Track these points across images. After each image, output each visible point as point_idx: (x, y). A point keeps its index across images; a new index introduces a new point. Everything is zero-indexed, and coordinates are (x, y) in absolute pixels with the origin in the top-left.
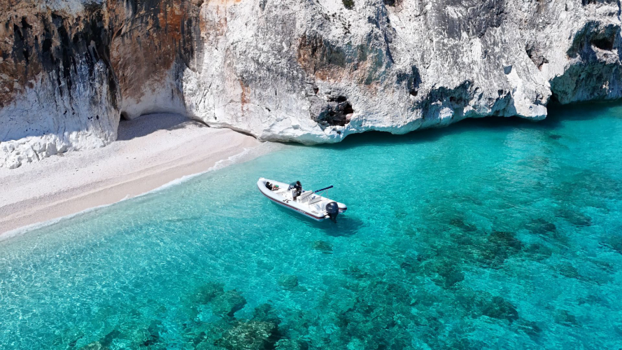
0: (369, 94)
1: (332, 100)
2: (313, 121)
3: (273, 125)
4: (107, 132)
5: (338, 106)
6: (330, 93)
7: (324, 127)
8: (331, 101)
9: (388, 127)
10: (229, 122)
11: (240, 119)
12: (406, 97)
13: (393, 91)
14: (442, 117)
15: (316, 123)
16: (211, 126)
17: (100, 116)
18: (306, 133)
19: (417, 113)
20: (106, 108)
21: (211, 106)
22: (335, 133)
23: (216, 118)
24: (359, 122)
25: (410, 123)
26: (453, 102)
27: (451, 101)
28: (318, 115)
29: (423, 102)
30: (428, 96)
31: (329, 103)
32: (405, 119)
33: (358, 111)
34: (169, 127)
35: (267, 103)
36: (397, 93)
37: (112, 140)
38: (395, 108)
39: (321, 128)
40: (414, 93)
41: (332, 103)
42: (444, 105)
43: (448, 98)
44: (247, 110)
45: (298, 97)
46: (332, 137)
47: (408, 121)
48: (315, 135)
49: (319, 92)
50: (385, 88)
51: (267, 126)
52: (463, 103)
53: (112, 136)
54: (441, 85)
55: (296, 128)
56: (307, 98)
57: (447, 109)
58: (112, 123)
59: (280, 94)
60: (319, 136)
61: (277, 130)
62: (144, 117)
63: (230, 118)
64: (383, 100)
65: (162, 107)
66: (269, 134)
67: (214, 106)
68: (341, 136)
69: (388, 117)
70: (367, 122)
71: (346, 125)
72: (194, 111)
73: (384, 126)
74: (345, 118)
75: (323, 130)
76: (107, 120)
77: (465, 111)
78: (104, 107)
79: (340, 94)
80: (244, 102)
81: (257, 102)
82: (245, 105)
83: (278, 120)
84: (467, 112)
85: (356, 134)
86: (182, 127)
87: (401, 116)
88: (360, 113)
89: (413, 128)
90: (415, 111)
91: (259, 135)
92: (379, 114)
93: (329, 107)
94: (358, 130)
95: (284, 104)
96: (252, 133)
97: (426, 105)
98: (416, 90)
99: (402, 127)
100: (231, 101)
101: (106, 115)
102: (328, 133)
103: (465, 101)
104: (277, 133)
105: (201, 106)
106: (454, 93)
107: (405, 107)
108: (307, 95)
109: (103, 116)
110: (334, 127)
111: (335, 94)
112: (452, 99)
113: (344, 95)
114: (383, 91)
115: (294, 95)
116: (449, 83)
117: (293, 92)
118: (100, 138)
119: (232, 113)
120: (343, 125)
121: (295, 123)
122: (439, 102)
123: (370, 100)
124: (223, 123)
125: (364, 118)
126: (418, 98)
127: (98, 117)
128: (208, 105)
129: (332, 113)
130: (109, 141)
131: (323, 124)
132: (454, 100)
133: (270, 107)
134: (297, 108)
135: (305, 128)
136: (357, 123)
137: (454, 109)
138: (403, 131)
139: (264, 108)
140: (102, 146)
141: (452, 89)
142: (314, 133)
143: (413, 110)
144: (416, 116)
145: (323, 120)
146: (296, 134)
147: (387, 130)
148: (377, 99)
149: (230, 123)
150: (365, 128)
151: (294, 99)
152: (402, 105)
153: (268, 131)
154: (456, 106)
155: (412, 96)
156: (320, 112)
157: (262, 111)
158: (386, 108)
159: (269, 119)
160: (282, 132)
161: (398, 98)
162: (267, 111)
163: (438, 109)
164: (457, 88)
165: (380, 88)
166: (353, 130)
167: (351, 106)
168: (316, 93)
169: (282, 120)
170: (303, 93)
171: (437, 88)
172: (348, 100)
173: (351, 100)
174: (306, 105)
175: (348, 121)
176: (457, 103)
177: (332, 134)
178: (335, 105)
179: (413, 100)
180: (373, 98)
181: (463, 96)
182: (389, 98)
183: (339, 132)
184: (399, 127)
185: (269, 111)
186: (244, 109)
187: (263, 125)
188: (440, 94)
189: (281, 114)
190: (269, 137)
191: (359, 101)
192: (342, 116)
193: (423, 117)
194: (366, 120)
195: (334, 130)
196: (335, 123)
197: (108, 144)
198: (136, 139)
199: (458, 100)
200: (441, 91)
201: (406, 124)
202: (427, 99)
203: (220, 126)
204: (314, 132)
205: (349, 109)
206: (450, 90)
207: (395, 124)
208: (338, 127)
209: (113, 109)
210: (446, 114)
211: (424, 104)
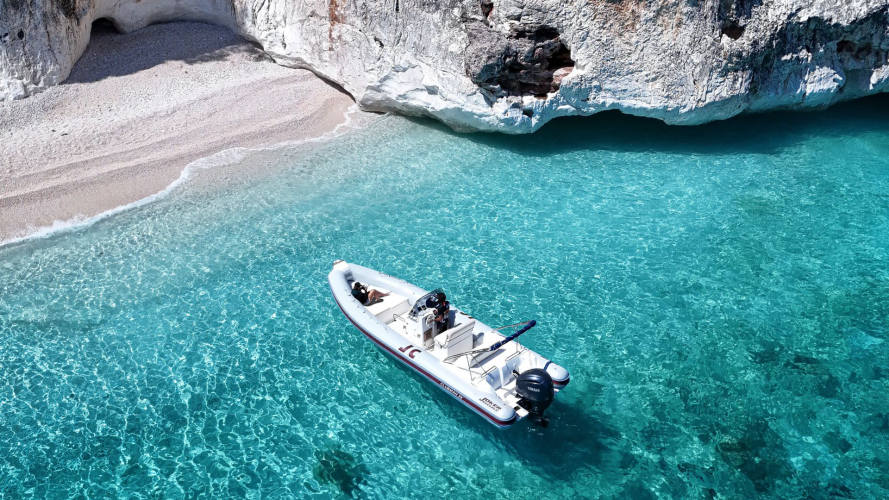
0: (617, 26)
1: (520, 34)
2: (468, 81)
3: (386, 78)
4: (39, 67)
5: (533, 50)
6: (518, 18)
7: (492, 99)
8: (517, 37)
9: (655, 110)
10: (307, 59)
11: (326, 56)
12: (710, 39)
13: (679, 25)
14: (808, 91)
15: (476, 87)
16: (278, 60)
17: (26, 31)
18: (451, 106)
19: (735, 80)
20: (44, 15)
21: (279, 18)
22: (518, 115)
23: (285, 45)
24: (581, 92)
25: (714, 103)
26: (846, 55)
27: (839, 50)
28: (478, 71)
29: (754, 55)
30: (773, 37)
31: (513, 41)
32: (700, 93)
33: (584, 64)
34: (191, 56)
35: (378, 29)
36: (689, 30)
37: (49, 83)
38: (678, 66)
39: (487, 99)
40: (735, 31)
41: (521, 41)
42: (819, 62)
43: (833, 45)
44: (339, 37)
45: (444, 20)
46: (510, 122)
47: (710, 98)
48: (473, 114)
49: (494, 12)
50: (658, 13)
51: (373, 78)
52: (871, 59)
53: (53, 73)
54: (814, 12)
55: (432, 91)
56: (463, 26)
57: (826, 70)
58: (56, 47)
59: (406, 11)
60: (481, 116)
61: (395, 90)
62: (155, 28)
63: (310, 49)
64: (650, 44)
65: (193, 9)
66: (379, 97)
67: (285, 18)
68: (534, 121)
69: (658, 85)
70: (603, 93)
71: (550, 96)
72: (248, 24)
73: (645, 105)
74: (550, 79)
75: (491, 104)
76: (45, 40)
77: (874, 79)
78: (38, 14)
79: (544, 22)
80: (334, 19)
81: (359, 23)
82: (337, 26)
83: (396, 69)
84: (879, 81)
85: (573, 117)
86: (221, 57)
87: (691, 87)
88: (586, 72)
89: (722, 115)
90: (731, 76)
91: (359, 95)
92: (636, 75)
93: (507, 52)
94: (578, 109)
95: (411, 34)
96: (346, 88)
97: (767, 59)
98: (742, 22)
99: (691, 111)
100: (313, 14)
101: (42, 30)
102: (500, 112)
103: (877, 54)
104: (393, 97)
105: (261, 16)
106: (852, 32)
107: (703, 64)
108: (465, 18)
109: (33, 33)
110: (515, 99)
111: (532, 21)
112: (843, 46)
113: (554, 25)
114: (654, 20)
115: (437, 17)
116: (837, 10)
117: (433, 8)
118: (21, 78)
119: (313, 41)
120: (542, 95)
121: (430, 80)
122: (803, 54)
123: (618, 41)
124: (297, 59)
125: (595, 83)
126: (744, 43)
127: (21, 35)
128: (274, 16)
129: (515, 67)
130: (41, 85)
131: (492, 91)
132: (850, 50)
133: (383, 36)
134: (439, 48)
135: (449, 96)
136: (577, 95)
137: (846, 73)
138: (693, 120)
139: (371, 39)
140: (19, 98)
141: (844, 23)
142: (469, 110)
143: (724, 73)
144: (732, 88)
145: (490, 81)
146: (436, 105)
147: (652, 115)
148: (634, 40)
149: (309, 62)
150: (595, 106)
151: (436, 25)
152: (697, 58)
153: (377, 89)
154: (851, 64)
155: (726, 39)
156: (482, 63)
157: (365, 44)
158: (654, 62)
159: (378, 63)
160: (404, 96)
161: (688, 40)
162: (376, 45)
163: (800, 71)
164: (857, 23)
165: (645, 13)
166: (567, 108)
167: (569, 52)
168: (487, 15)
169: (405, 70)
170: (457, 12)
171: (804, 19)
172: (561, 37)
173: (568, 36)
174: (458, 43)
175: (557, 88)
176: (856, 57)
177: (510, 115)
178: (525, 46)
179: (727, 47)
180: (627, 35)
181: (875, 42)
182: (667, 38)
183: (529, 113)
184: (683, 111)
185: (382, 45)
186: (335, 35)
187: (367, 74)
188: (810, 35)
189: (406, 57)
190: (379, 102)
191: (588, 41)
192: (544, 74)
193: (753, 89)
194: (599, 89)
195: (516, 106)
196: (523, 90)
197: (36, 91)
198: (111, 81)
199: (860, 50)
200: (812, 26)
201: (701, 104)
202: (769, 45)
203: (292, 63)
204: (468, 108)
205: (562, 58)
206: (837, 25)
207: (672, 104)
208: (529, 100)
209: (62, 17)
210: (820, 82)
211: (760, 59)
